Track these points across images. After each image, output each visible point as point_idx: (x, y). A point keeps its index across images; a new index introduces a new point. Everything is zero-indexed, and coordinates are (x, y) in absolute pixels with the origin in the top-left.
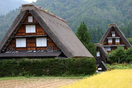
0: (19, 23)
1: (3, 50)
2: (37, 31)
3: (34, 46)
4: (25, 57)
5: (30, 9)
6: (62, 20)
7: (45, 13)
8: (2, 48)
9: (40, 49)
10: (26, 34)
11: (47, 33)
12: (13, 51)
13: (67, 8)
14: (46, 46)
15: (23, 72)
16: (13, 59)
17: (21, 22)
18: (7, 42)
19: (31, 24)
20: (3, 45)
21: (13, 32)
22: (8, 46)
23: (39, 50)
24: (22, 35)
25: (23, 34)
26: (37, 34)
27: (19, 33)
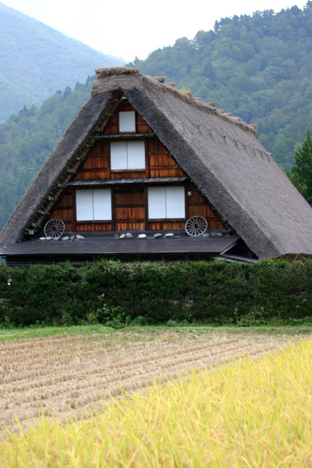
0: (85, 134)
1: (31, 232)
2: (152, 163)
3: (142, 216)
4: (108, 257)
5: (126, 84)
6: (241, 126)
7: (177, 101)
8: (25, 222)
9: (161, 228)
10: (113, 176)
11: (185, 169)
12: (64, 235)
13: (258, 79)
14: (182, 215)
15: (101, 308)
16: (64, 261)
17: (93, 132)
18: (45, 203)
19: (128, 139)
20: (30, 212)
21: (65, 169)
22: (47, 218)
23: (157, 231)
24: (99, 179)
25: (102, 175)
26: (152, 173)
27: (88, 170)
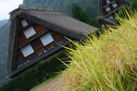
0: (15, 33)
1: (14, 67)
2: (37, 30)
3: (42, 46)
5: (19, 13)
7: (34, 11)
8: (11, 65)
9: (49, 47)
10: (28, 40)
11: (47, 27)
12: (24, 63)
17: (17, 31)
18: (14, 57)
19: (27, 28)
20: (11, 61)
21: (14, 45)
22: (16, 61)
24: (25, 43)
25: (25, 41)
26: (39, 33)
27: (21, 42)
